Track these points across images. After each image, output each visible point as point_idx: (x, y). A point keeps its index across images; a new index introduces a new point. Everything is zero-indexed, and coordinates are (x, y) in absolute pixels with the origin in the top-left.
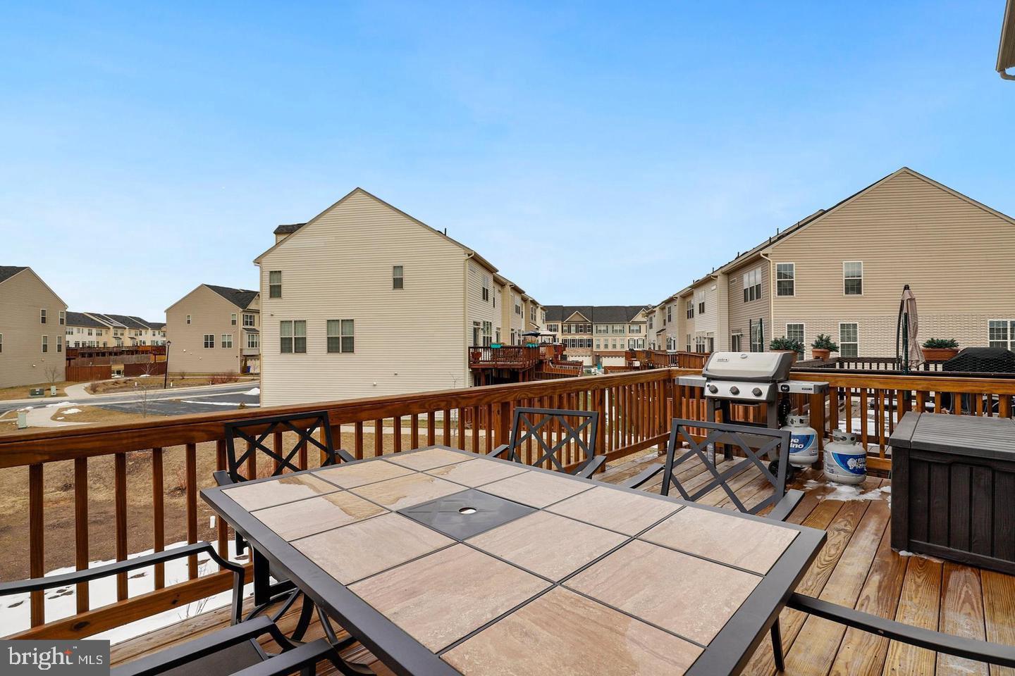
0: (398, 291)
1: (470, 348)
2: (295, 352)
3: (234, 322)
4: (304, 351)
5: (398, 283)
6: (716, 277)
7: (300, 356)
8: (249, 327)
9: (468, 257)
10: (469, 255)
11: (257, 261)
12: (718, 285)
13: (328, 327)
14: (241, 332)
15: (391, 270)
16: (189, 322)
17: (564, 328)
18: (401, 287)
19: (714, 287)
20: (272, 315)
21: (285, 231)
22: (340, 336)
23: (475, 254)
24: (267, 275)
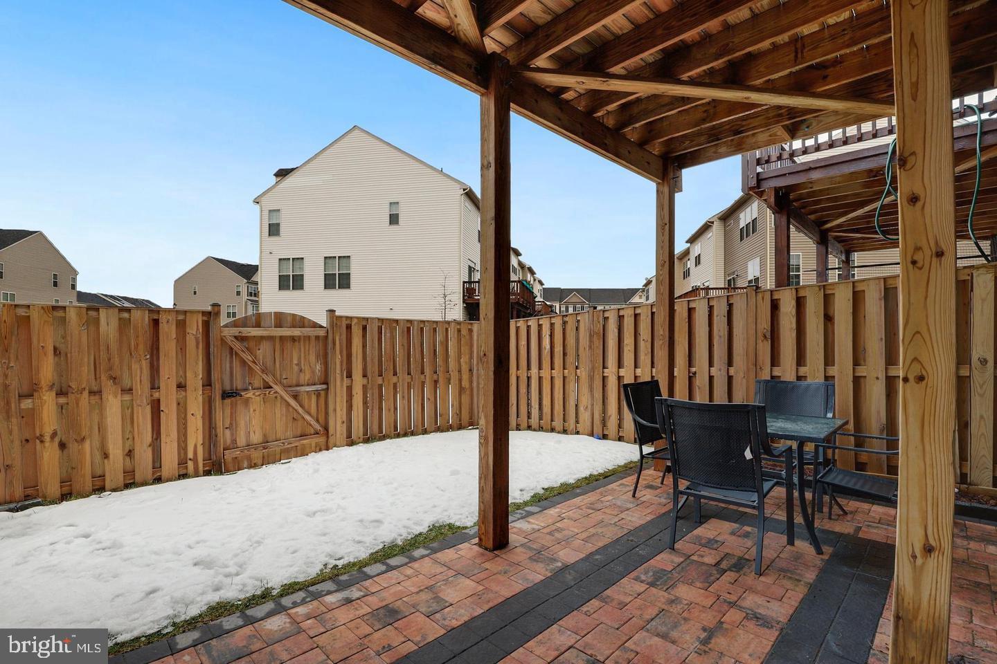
0: (394, 227)
1: (464, 282)
2: (293, 289)
3: (238, 293)
4: (301, 288)
5: (394, 219)
6: (712, 223)
7: (297, 293)
8: (253, 298)
9: (462, 192)
10: (464, 190)
11: (257, 202)
12: (714, 233)
13: (325, 264)
14: (246, 303)
15: (387, 206)
16: (195, 293)
17: (562, 309)
18: (397, 223)
19: (711, 234)
20: (271, 253)
21: (282, 174)
22: (337, 272)
23: (471, 190)
24: (266, 213)
